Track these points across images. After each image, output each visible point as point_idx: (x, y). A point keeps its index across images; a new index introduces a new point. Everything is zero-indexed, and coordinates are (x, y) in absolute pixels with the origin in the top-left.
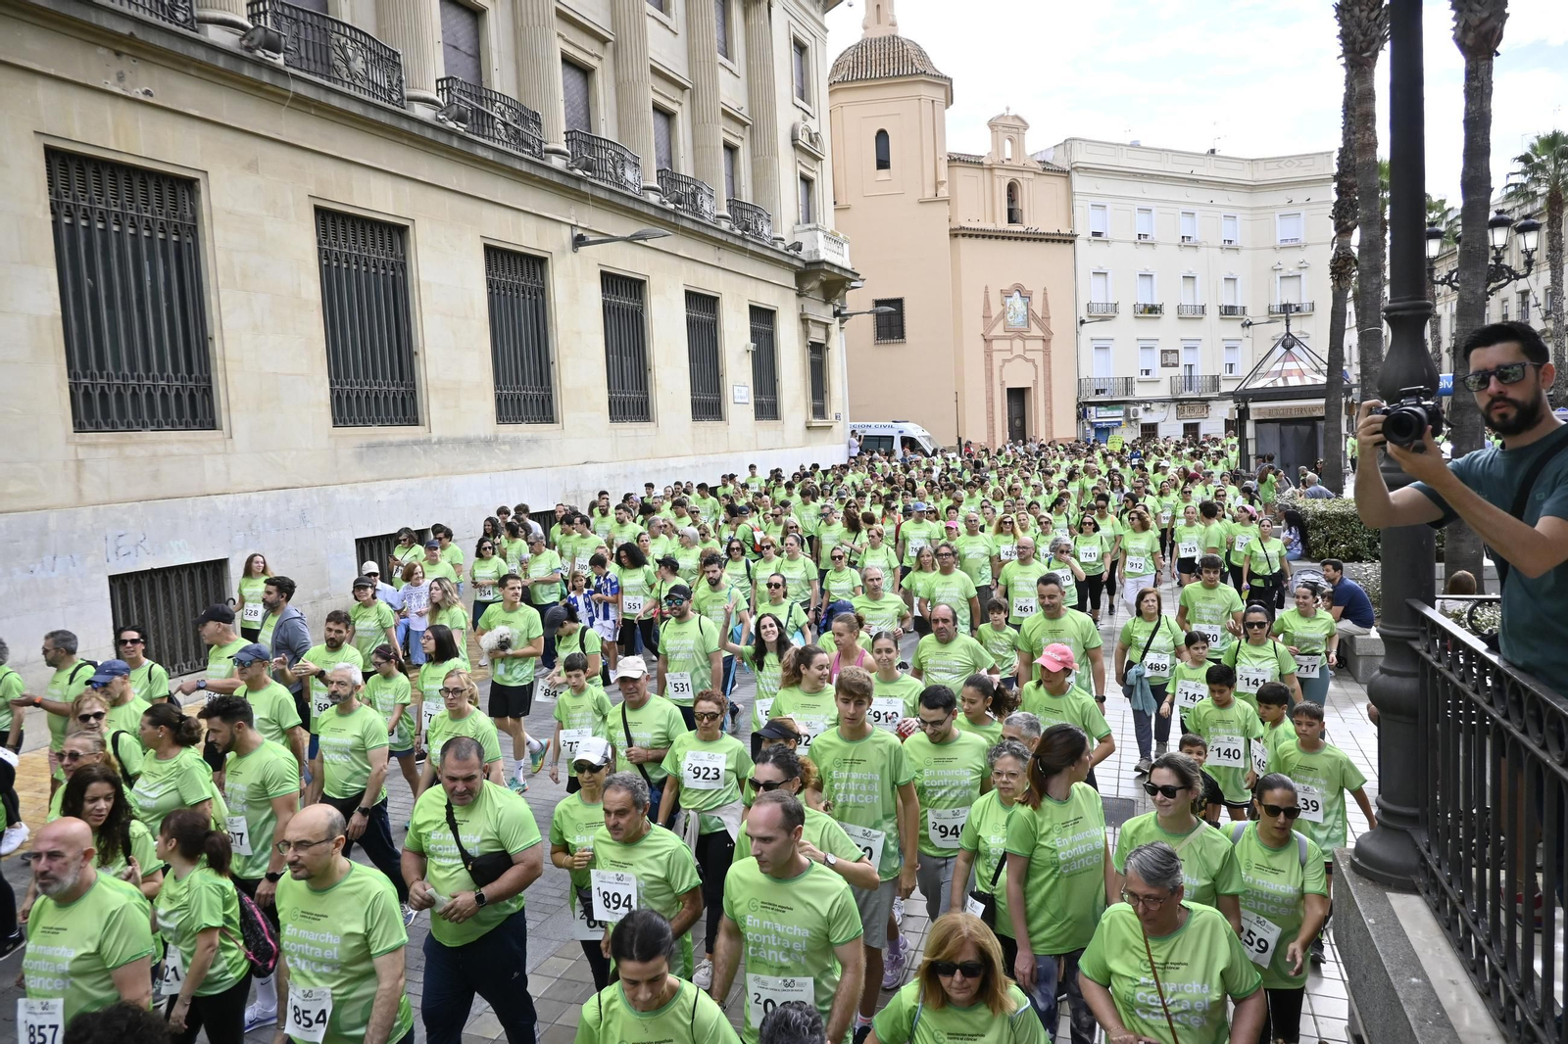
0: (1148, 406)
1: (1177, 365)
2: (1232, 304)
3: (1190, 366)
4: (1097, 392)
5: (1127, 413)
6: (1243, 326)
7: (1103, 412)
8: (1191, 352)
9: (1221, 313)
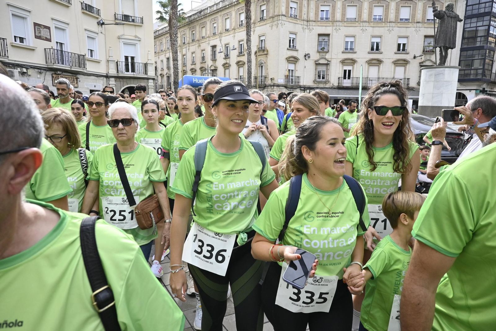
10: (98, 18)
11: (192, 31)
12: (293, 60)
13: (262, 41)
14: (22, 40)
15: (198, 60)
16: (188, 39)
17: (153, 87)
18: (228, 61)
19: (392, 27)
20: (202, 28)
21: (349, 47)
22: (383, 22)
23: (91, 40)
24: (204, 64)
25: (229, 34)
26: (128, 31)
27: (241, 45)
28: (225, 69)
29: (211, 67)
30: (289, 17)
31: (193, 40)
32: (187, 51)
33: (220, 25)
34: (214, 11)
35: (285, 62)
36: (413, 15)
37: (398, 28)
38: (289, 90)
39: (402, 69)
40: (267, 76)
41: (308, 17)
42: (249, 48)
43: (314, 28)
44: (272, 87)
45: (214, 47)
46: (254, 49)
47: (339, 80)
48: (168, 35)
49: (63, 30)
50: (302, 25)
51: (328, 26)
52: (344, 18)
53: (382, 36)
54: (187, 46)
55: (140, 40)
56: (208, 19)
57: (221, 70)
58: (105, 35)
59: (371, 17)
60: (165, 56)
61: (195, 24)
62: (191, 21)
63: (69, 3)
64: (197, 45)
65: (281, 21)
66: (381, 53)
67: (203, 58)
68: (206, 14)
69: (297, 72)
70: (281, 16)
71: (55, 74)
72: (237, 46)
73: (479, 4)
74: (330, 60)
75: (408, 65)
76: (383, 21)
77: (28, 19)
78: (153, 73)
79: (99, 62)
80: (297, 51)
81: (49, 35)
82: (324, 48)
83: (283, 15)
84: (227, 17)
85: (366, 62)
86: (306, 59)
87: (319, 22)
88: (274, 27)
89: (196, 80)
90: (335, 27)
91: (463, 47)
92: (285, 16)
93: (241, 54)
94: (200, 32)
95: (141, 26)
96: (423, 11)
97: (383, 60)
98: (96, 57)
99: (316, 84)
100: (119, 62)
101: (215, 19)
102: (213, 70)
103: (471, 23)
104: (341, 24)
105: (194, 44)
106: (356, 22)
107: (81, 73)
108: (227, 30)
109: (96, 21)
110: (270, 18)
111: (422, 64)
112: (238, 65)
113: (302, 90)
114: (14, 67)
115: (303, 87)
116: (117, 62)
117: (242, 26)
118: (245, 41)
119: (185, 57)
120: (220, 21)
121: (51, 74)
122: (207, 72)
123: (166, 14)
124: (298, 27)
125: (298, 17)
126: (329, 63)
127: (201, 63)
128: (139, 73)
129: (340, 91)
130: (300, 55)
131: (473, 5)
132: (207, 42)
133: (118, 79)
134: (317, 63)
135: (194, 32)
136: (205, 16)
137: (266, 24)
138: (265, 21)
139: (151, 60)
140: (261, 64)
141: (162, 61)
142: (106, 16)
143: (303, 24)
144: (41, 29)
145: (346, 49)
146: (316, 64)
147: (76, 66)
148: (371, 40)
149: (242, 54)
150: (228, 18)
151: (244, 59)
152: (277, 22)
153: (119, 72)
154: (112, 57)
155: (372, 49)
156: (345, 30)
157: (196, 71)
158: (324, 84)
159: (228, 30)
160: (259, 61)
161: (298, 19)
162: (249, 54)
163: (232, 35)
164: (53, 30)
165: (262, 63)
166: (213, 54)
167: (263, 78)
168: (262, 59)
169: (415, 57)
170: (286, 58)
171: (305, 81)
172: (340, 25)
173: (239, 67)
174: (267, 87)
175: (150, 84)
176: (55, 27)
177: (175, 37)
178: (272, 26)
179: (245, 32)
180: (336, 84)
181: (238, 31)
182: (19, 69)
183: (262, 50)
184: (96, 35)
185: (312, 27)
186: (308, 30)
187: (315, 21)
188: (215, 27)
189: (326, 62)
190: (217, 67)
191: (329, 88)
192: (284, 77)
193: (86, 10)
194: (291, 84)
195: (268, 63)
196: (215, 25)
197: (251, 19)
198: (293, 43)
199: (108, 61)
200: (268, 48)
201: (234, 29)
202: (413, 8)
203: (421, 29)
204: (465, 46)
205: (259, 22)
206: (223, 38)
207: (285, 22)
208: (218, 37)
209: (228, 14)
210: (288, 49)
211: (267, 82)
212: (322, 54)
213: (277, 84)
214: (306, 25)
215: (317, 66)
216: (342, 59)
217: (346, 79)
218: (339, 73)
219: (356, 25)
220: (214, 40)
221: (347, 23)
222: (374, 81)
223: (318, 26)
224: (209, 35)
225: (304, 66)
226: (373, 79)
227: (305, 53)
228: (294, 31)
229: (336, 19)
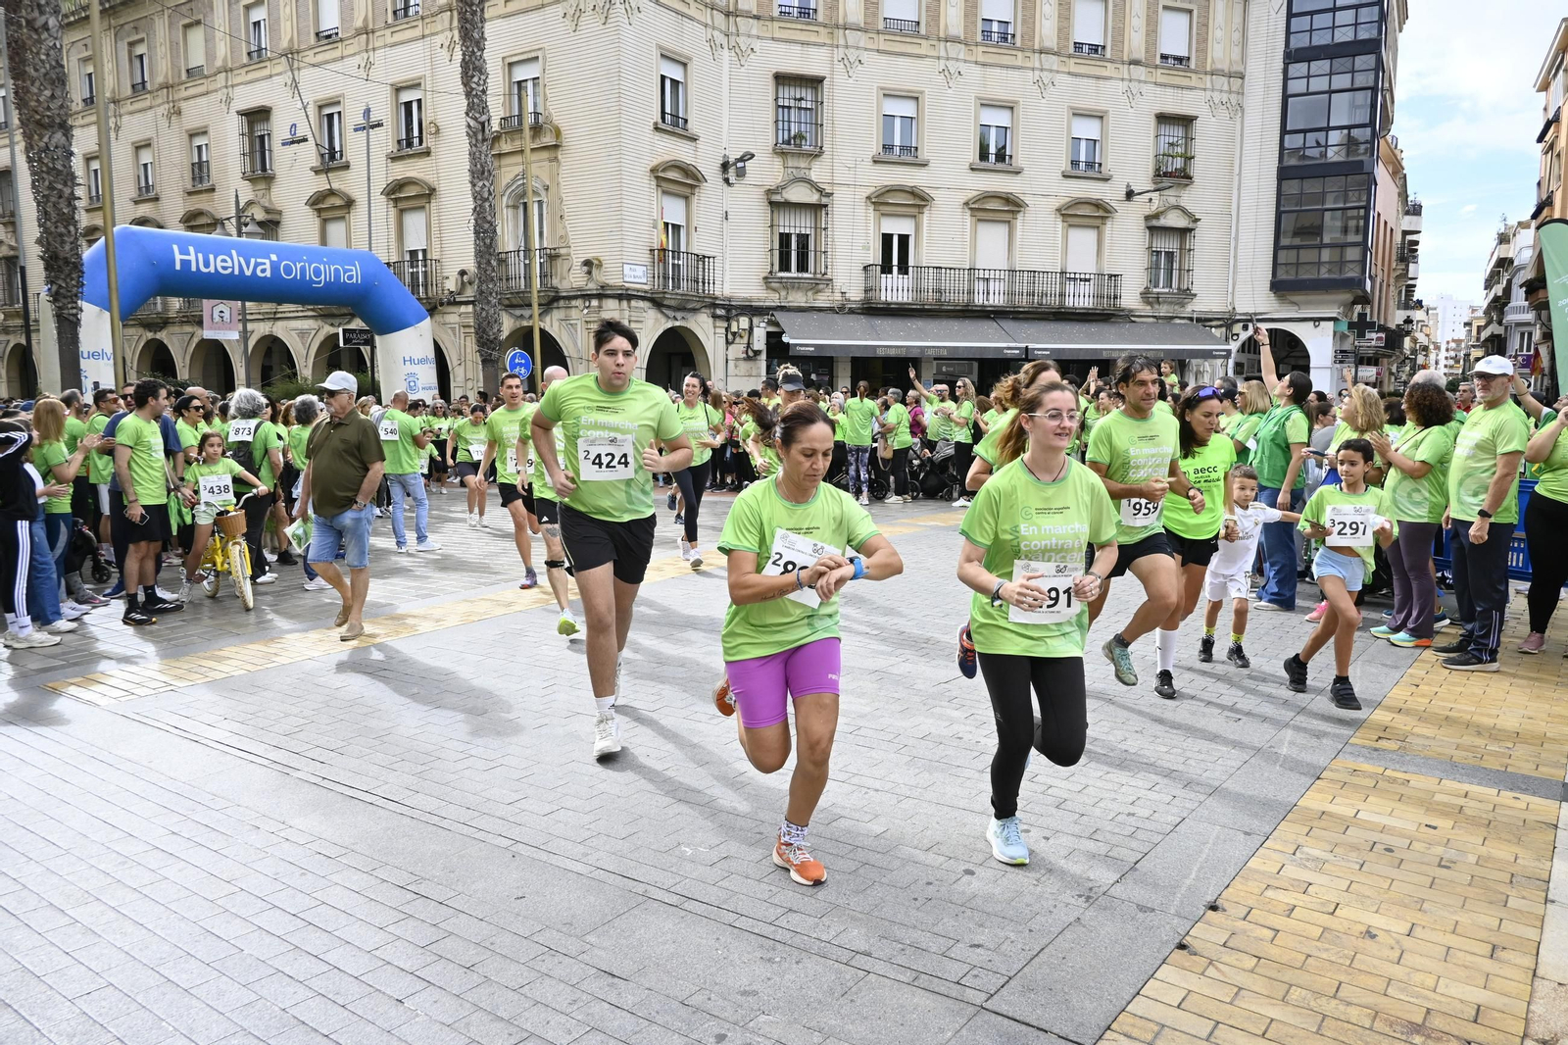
11: (132, 44)
12: (679, 180)
13: (519, 83)
15: (171, 181)
16: (110, 81)
18: (339, 181)
19: (1051, 71)
20: (187, 27)
21: (897, 142)
22: (1019, 49)
24: (204, 196)
25: (337, 53)
27: (408, 105)
28: (325, 221)
29: (242, 210)
31: (139, 88)
33: (286, 11)
35: (648, 185)
36: (1119, 35)
37: (1070, 79)
38: (668, 317)
39: (1090, 236)
40: (563, 251)
43: (757, 45)
44: (595, 303)
45: (257, 116)
47: (866, 279)
50: (706, 26)
51: (815, 44)
52: (875, 15)
53: (1016, 102)
57: (300, 227)
59: (975, 23)
61: (149, 8)
64: (163, 110)
66: (1018, 173)
67: (201, 171)
69: (694, 235)
72: (384, 109)
73: (1334, 10)
74: (827, 188)
75: (1109, 223)
76: (1018, 44)
80: (693, 139)
82: (800, 136)
85: (966, 204)
86: (727, 181)
87: (776, 25)
88: (590, 21)
89: (192, 258)
90: (841, 50)
91: (1285, 164)
94: (174, 46)
96: (1148, 25)
97: (1027, 199)
99: (774, 290)
103: (1308, 77)
104: (862, 39)
105: (147, 103)
106: (917, 34)
108: (327, 38)
111: (1155, 223)
112: (396, 201)
113: (719, 316)
115: (722, 306)
117: (406, 15)
118: (451, 75)
124: (691, 39)
126: (824, 201)
127: (190, 194)
129: (878, 322)
130: (706, 161)
131: (1312, 13)
132: (220, 95)
134: (777, 198)
135: (140, 50)
143: (709, 22)
145: (888, 148)
146: (772, 203)
148: (976, 117)
149: (416, 148)
155: (984, 155)
156: (881, 68)
158: (810, 293)
159: (329, 36)
160: (514, 181)
162: (481, 136)
163: (357, 60)
166: (252, 152)
167: (536, 260)
168: (539, 169)
169: (1130, 195)
170: (652, 171)
171: (727, 278)
172: (862, 44)
173: (402, 211)
174: (562, 303)
178: (576, 16)
180: (856, 294)
181: (390, 40)
185: (747, 40)
186: (733, 53)
187: (757, 18)
189: (813, 198)
190: (280, 213)
191: (831, 309)
192: (646, 258)
194: (677, 291)
195: (563, 190)
196: (258, 14)
198: (673, 102)
200: (557, 120)
201: (366, 31)
202: (1115, 6)
203: (1145, 88)
204: (1293, 162)
206: (306, 76)
207: (642, 2)
208: (280, 68)
210: (657, 129)
211: (562, 278)
212: (796, 165)
213: (621, 288)
214: (721, 32)
215: (776, 215)
216: (873, 189)
217: (891, 272)
218: (864, 248)
219: (922, 51)
220: (257, 85)
221: (887, 37)
222: (997, 283)
223: (773, 39)
224: (225, 60)
225: (720, 214)
226: (992, 276)
227: (723, 152)
228: (678, 49)
229: (845, 15)
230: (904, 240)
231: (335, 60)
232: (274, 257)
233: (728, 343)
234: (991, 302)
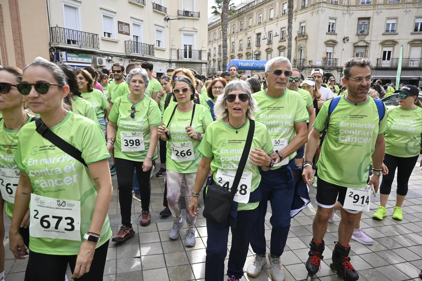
0: (110, 58)
1: (128, 34)
2: (159, 4)
3: (137, 37)
4: (69, 42)
5: (94, 61)
6: (165, 19)
7: (73, 58)
8: (136, 28)
9: (154, 8)
10: (165, 15)
11: (241, 22)
12: (332, 43)
13: (302, 27)
14: (109, 35)
15: (245, 47)
16: (237, 29)
17: (205, 70)
18: (270, 46)
20: (249, 18)
21: (390, 29)
23: (159, 33)
24: (249, 49)
25: (272, 22)
26: (187, 24)
27: (283, 31)
28: (268, 54)
29: (255, 52)
30: (330, 4)
31: (241, 30)
32: (236, 39)
33: (265, 15)
34: (260, 3)
35: (323, 46)
38: (326, 71)
40: (306, 59)
41: (348, 2)
42: (290, 34)
43: (355, 12)
44: (310, 69)
45: (259, 34)
46: (294, 35)
47: (378, 62)
48: (221, 26)
49: (139, 26)
50: (342, 10)
51: (369, 10)
52: (387, 1)
54: (236, 35)
55: (196, 32)
56: (255, 10)
57: (264, 54)
58: (170, 28)
60: (218, 44)
61: (244, 15)
62: (240, 13)
63: (144, 4)
64: (244, 34)
65: (321, 8)
67: (249, 45)
68: (253, 7)
69: (334, 54)
70: (322, 4)
71: (132, 60)
72: (279, 33)
74: (369, 42)
77: (114, 18)
78: (206, 58)
79: (164, 50)
80: (336, 34)
81: (128, 30)
83: (323, 2)
84: (271, 8)
85: (408, 43)
86: (344, 42)
87: (360, 7)
88: (315, 14)
89: (241, 64)
90: (376, 10)
92: (326, 3)
93: (282, 40)
94: (247, 22)
95: (198, 19)
98: (162, 46)
100: (179, 50)
101: (261, 10)
102: (257, 55)
104: (382, 7)
105: (242, 33)
106: (399, 3)
107: (150, 59)
108: (271, 19)
109: (163, 17)
110: (311, 6)
112: (279, 50)
113: (339, 71)
114: (103, 56)
115: (340, 69)
116: (178, 50)
117: (284, 14)
118: (287, 28)
119: (234, 44)
120: (265, 11)
121: (129, 61)
122: (251, 56)
123: (220, 8)
124: (338, 13)
125: (338, 3)
126: (368, 45)
127: (247, 49)
128: (195, 59)
129: (379, 72)
130: (338, 39)
132: (253, 31)
133: (178, 64)
134: (356, 45)
135: (242, 23)
136: (253, 8)
137: (307, 12)
138: (307, 9)
139: (205, 47)
140: (300, 48)
141: (215, 48)
142: (171, 13)
143: (343, 9)
144: (123, 26)
145: (387, 31)
147: (147, 54)
148: (414, 21)
149: (284, 40)
150: (273, 8)
151: (285, 44)
152: (317, 9)
153: (179, 58)
154: (174, 46)
155: (416, 30)
156: (386, 13)
157: (242, 56)
159: (272, 19)
160: (299, 46)
161: (338, 5)
162: (290, 39)
163: (276, 23)
164: (131, 26)
165: (302, 47)
166: (257, 41)
167: (302, 61)
168: (302, 43)
170: (325, 42)
171: (342, 63)
172: (382, 8)
173: (280, 52)
174: (305, 69)
175: (203, 68)
176: (133, 24)
177: (225, 27)
178: (312, 13)
179: (287, 20)
180: (374, 65)
181: (281, 19)
182: (106, 58)
183: (303, 36)
184: (163, 29)
185: (352, 11)
186: (349, 15)
187: (355, 6)
188: (260, 17)
189: (365, 44)
190: (261, 52)
192: (322, 60)
193: (156, 9)
194: (329, 66)
195: (307, 47)
196: (261, 15)
197: (293, 8)
198: (332, 28)
199: (171, 49)
200: (308, 34)
201: (277, 18)
205: (300, 10)
206: (267, 27)
207: (325, 9)
208: (263, 25)
209: (272, 5)
210: (327, 34)
211: (305, 64)
212: (362, 37)
213: (315, 66)
214: (346, 11)
215: (355, 48)
216: (382, 41)
217: (385, 60)
218: (378, 55)
219: (400, 7)
220: (259, 29)
221: (389, 5)
222: (416, 61)
223: (359, 10)
224: (255, 24)
225: (342, 49)
226: (415, 60)
227: (344, 36)
228: (334, 17)
229: (378, 2)
230: (389, 52)
231: (272, 24)
232: (254, 63)
233: (341, 76)
234: (414, 66)
